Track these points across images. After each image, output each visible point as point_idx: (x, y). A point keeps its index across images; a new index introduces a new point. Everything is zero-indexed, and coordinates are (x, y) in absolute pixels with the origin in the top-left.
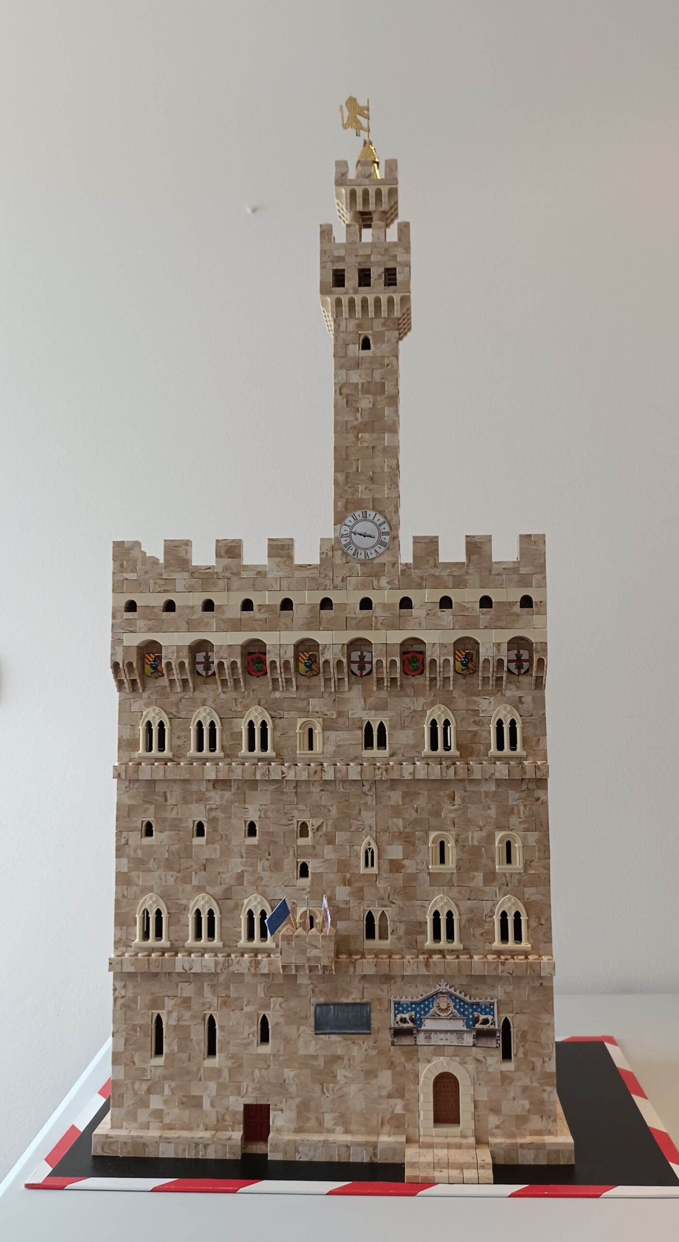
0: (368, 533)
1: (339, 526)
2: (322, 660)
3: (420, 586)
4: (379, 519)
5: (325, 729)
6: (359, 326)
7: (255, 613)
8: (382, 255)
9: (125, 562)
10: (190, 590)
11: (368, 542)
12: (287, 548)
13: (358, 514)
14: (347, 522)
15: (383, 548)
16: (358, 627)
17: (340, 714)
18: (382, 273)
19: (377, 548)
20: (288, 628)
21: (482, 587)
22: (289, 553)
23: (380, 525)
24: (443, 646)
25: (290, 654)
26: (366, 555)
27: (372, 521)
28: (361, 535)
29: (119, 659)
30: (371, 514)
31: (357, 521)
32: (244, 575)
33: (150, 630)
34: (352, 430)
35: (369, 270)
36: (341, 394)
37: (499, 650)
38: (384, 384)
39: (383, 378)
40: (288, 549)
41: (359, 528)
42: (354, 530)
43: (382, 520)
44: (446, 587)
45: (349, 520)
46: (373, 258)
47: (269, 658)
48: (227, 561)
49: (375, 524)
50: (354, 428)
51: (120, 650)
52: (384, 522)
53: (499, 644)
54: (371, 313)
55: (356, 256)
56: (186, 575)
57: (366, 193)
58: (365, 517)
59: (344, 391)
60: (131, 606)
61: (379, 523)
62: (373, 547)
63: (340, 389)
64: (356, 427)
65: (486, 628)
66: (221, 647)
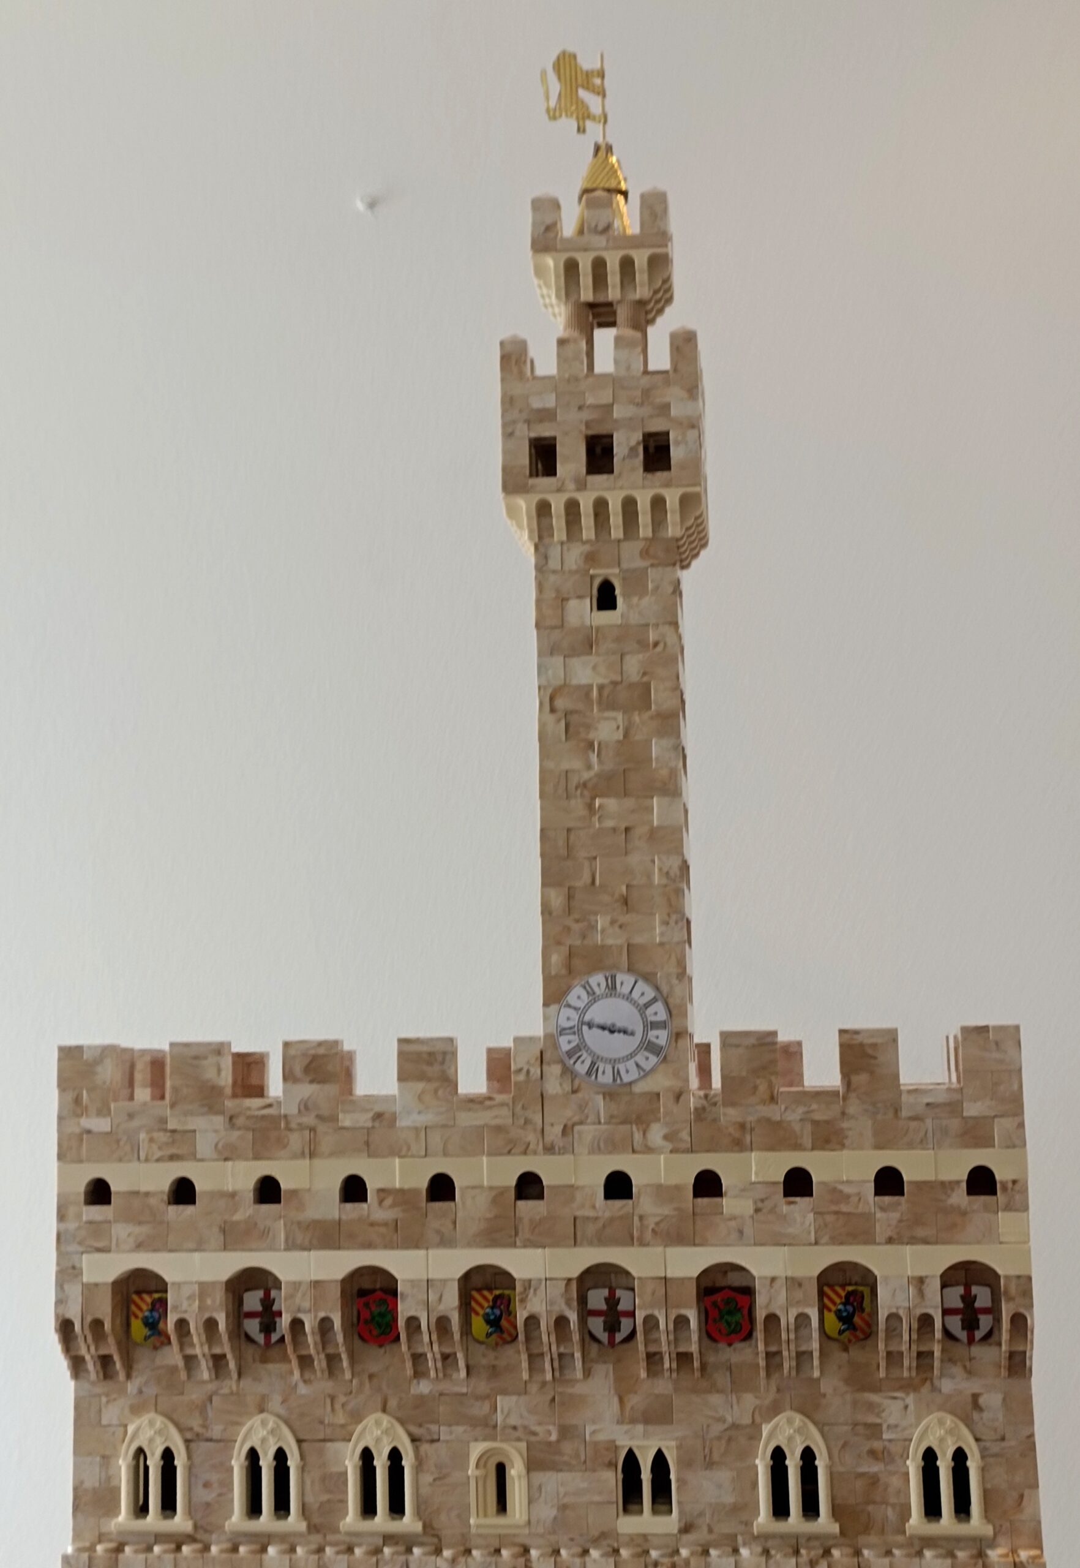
0: (620, 1024)
1: (554, 1008)
2: (521, 1316)
3: (738, 1145)
4: (644, 991)
5: (533, 1465)
6: (591, 558)
7: (370, 1209)
8: (638, 405)
9: (85, 1092)
10: (227, 1154)
11: (620, 1046)
12: (439, 1058)
13: (597, 980)
14: (572, 998)
15: (654, 1059)
16: (601, 1240)
17: (565, 1432)
18: (638, 443)
19: (639, 1058)
20: (446, 1242)
21: (878, 1147)
22: (443, 1072)
23: (647, 1005)
24: (794, 1283)
25: (450, 1302)
26: (617, 1074)
27: (628, 997)
28: (603, 1028)
29: (74, 1313)
30: (625, 981)
31: (594, 998)
32: (346, 1120)
33: (140, 1246)
34: (579, 792)
35: (612, 436)
36: (553, 710)
37: (921, 1293)
38: (647, 688)
39: (644, 674)
40: (443, 1063)
41: (600, 1013)
42: (587, 1018)
43: (650, 994)
44: (797, 1147)
45: (577, 996)
46: (618, 412)
47: (405, 1309)
48: (306, 1090)
49: (634, 1003)
50: (585, 785)
51: (75, 1292)
52: (654, 1000)
53: (921, 1280)
54: (617, 531)
55: (580, 408)
56: (219, 1121)
57: (599, 266)
58: (612, 988)
59: (561, 703)
60: (99, 1192)
61: (642, 1001)
62: (632, 1055)
63: (552, 699)
64: (590, 785)
65: (890, 1241)
66: (296, 1285)
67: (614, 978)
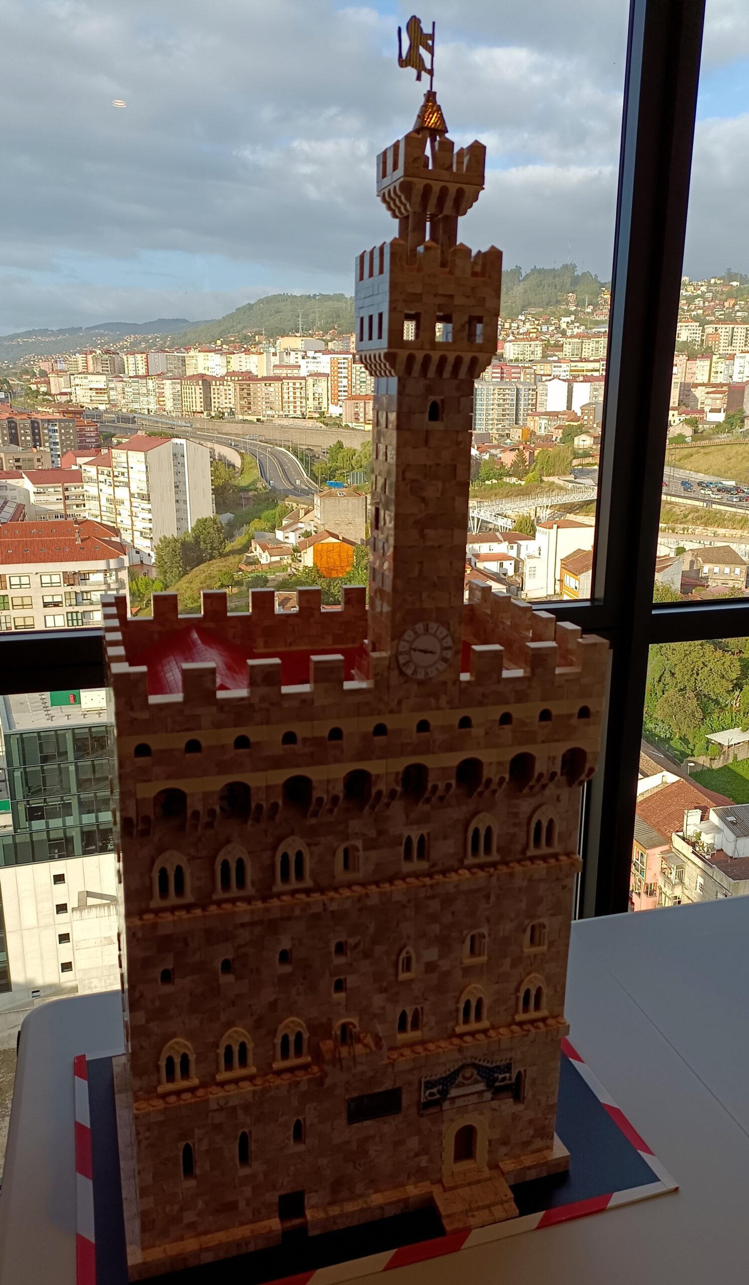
0: (429, 649)
1: (396, 642)
2: (374, 790)
3: (481, 704)
6: (429, 390)
7: (297, 747)
8: (467, 297)
10: (218, 725)
11: (429, 659)
13: (420, 627)
14: (406, 637)
15: (444, 665)
16: (414, 753)
17: (380, 832)
18: (466, 322)
19: (438, 666)
20: (337, 760)
21: (542, 700)
22: (339, 676)
23: (443, 639)
24: (500, 764)
25: (339, 789)
26: (427, 673)
27: (434, 635)
28: (421, 651)
29: (132, 814)
31: (417, 636)
32: (286, 704)
34: (415, 525)
36: (404, 479)
37: (553, 764)
41: (420, 644)
42: (414, 646)
44: (507, 703)
45: (409, 635)
47: (316, 794)
48: (263, 690)
49: (437, 637)
50: (418, 522)
51: (132, 804)
52: (447, 636)
53: (554, 758)
56: (214, 709)
57: (444, 191)
58: (427, 630)
59: (409, 475)
60: (143, 750)
61: (441, 636)
62: (433, 664)
63: (403, 472)
64: (421, 522)
65: (543, 742)
66: (259, 788)
67: (427, 625)
